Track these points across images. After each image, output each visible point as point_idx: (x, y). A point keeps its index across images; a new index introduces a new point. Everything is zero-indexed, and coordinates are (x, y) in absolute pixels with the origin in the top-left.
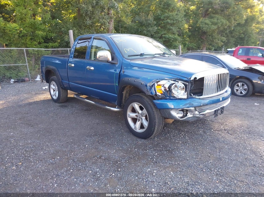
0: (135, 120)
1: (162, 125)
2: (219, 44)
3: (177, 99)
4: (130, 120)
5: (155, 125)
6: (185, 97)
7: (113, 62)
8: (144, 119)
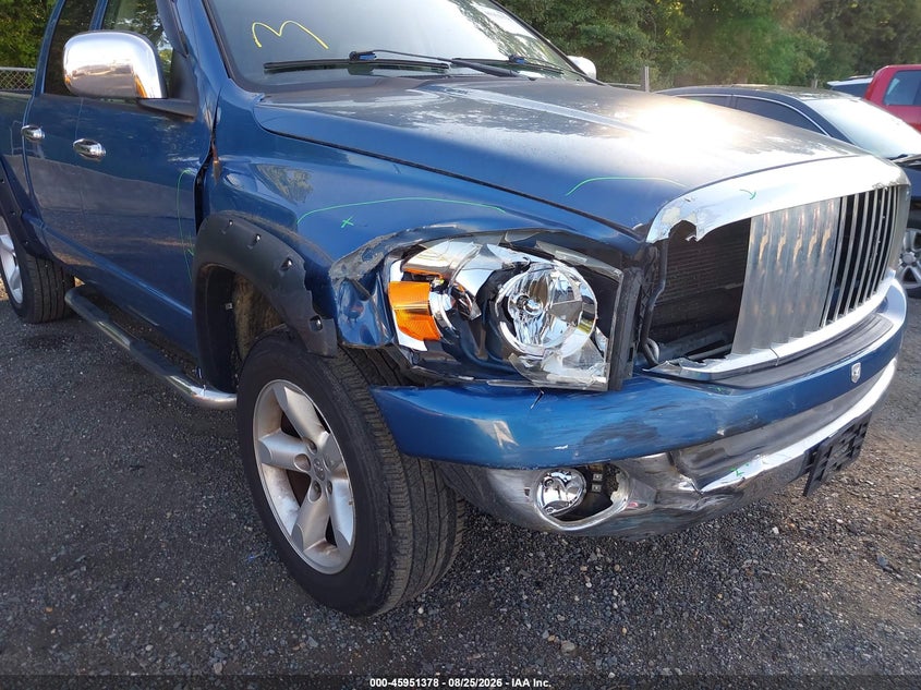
0: (298, 484)
1: (451, 541)
2: (801, 65)
3: (536, 391)
4: (271, 481)
5: (392, 551)
6: (596, 376)
7: (174, 107)
8: (342, 488)
